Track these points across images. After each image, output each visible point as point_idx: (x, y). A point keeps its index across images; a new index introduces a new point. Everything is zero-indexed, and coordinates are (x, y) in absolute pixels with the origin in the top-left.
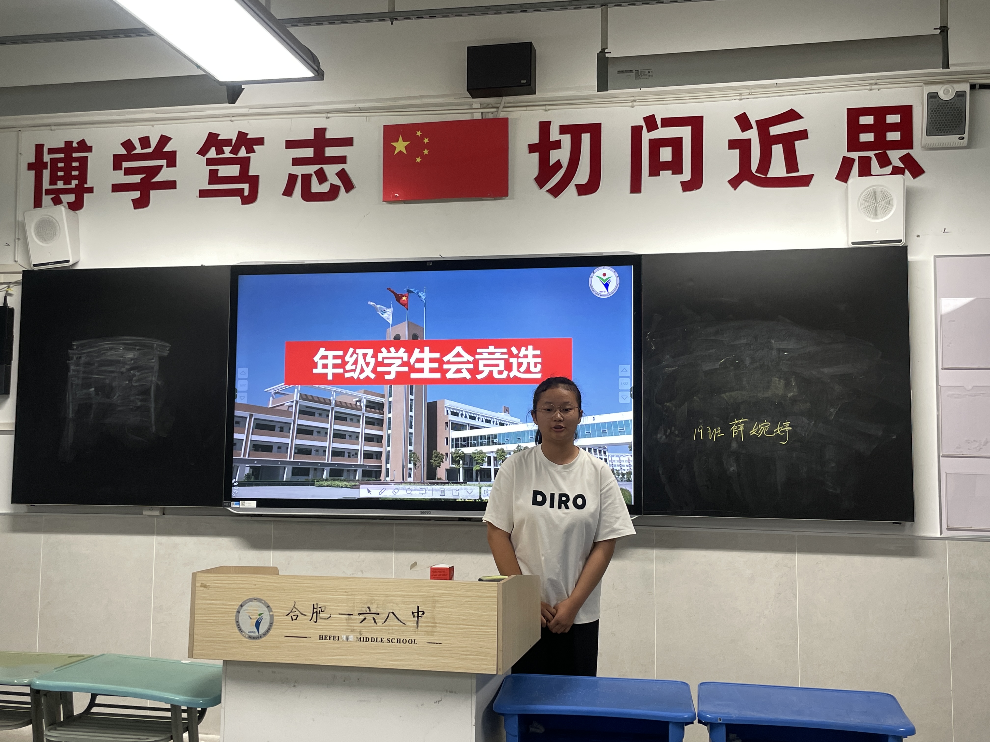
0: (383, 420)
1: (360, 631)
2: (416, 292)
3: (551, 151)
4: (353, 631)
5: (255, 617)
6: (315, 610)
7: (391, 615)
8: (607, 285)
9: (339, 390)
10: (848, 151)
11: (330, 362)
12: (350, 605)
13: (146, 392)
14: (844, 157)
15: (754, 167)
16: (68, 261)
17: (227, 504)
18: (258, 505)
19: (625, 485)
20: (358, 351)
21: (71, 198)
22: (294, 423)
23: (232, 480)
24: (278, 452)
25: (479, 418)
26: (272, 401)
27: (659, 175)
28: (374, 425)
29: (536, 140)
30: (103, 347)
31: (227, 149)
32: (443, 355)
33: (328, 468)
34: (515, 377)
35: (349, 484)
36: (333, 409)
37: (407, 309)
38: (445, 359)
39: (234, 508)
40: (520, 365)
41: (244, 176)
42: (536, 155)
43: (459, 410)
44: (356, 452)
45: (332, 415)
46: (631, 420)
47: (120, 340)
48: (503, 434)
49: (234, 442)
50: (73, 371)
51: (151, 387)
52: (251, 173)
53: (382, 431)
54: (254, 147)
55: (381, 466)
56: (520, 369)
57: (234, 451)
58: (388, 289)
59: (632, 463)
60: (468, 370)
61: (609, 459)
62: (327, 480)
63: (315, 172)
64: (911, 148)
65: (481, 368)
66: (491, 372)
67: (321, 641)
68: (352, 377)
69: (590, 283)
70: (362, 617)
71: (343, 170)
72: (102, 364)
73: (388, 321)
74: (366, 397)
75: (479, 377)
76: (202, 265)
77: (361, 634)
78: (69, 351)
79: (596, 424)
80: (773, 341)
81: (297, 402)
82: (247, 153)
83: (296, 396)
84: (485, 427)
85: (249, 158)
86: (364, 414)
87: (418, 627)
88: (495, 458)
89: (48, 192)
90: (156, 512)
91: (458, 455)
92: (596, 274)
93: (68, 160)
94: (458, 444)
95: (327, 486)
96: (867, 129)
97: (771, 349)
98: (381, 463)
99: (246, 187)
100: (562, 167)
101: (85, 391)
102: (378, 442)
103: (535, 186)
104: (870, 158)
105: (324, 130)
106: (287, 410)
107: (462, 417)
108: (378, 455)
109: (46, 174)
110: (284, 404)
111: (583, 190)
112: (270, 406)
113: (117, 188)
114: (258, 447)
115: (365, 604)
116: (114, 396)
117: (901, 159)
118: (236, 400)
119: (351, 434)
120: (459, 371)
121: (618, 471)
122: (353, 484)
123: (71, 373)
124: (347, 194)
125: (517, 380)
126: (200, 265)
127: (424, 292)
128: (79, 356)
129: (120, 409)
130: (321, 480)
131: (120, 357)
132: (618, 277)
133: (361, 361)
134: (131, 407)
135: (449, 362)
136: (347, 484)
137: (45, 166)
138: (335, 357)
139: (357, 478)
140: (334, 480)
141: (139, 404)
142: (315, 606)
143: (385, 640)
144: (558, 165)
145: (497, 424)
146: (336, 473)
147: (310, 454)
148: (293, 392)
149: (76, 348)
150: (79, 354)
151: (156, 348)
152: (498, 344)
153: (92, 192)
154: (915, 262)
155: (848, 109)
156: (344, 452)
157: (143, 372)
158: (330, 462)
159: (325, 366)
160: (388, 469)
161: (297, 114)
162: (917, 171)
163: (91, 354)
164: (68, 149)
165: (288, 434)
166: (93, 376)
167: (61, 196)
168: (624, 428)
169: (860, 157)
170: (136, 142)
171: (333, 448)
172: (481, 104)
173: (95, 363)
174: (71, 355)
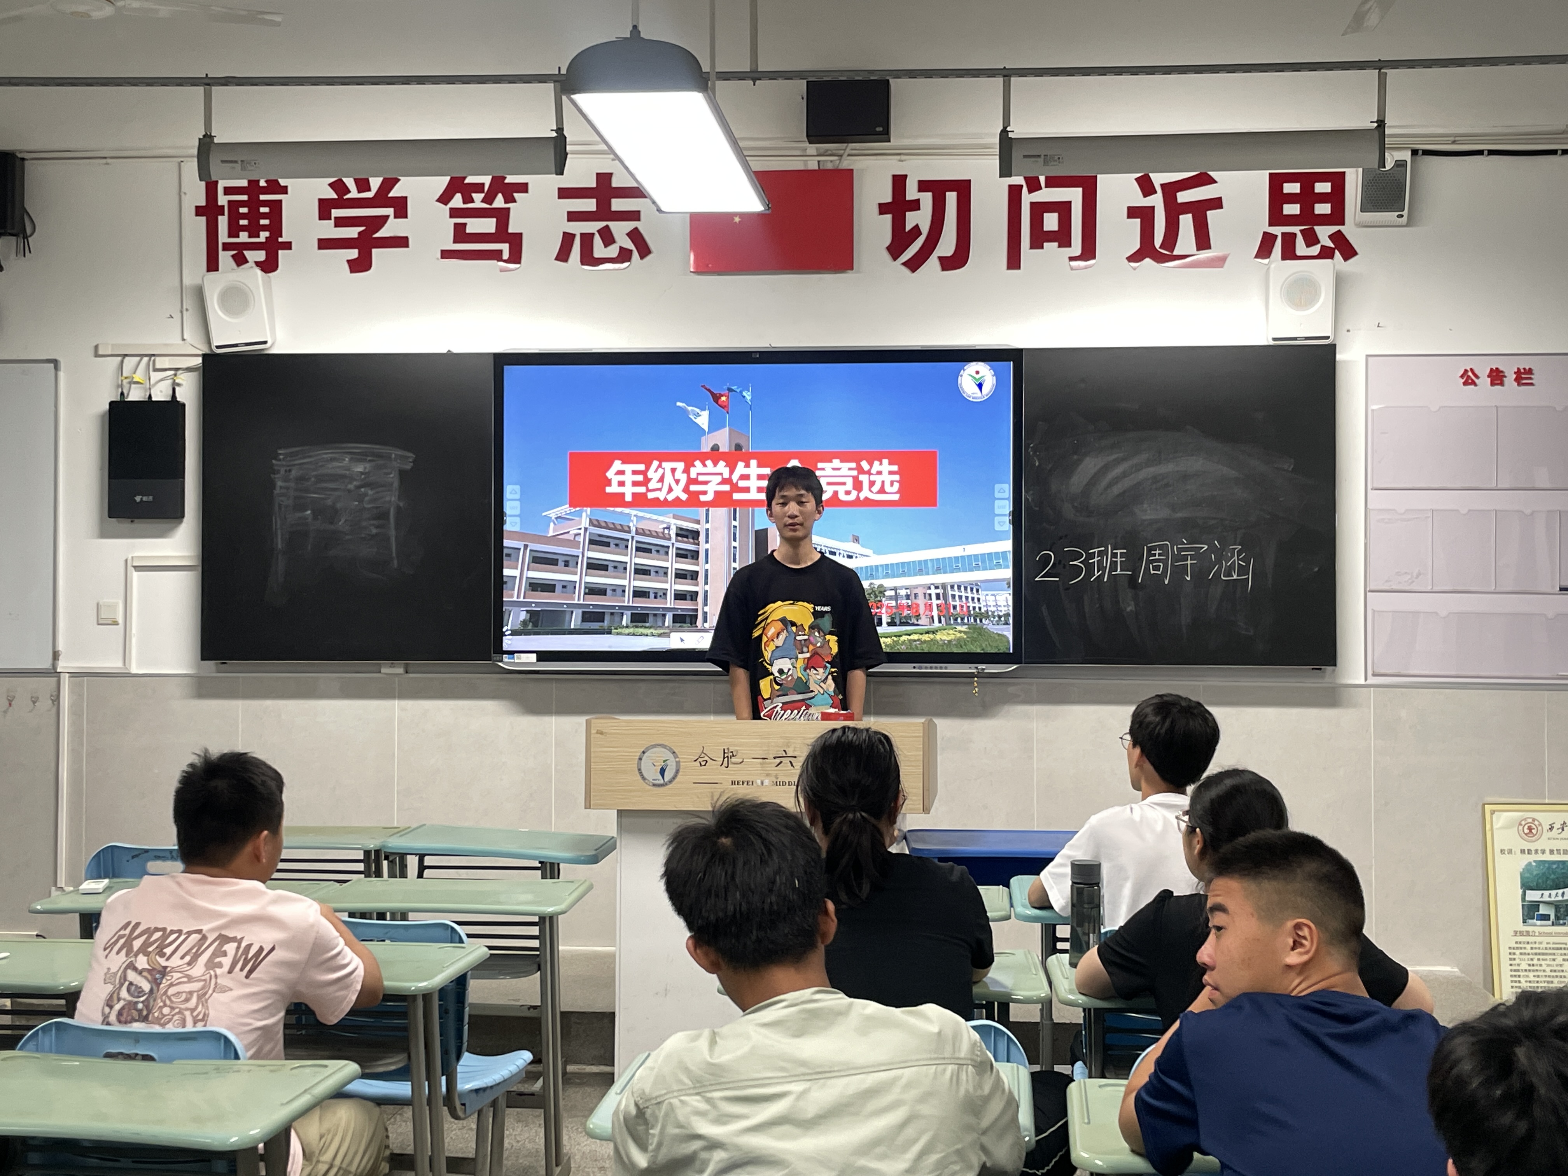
0: (697, 552)
1: (777, 775)
2: (738, 391)
3: (907, 214)
8: (980, 386)
9: (641, 514)
10: (1271, 225)
11: (629, 478)
13: (382, 516)
14: (1265, 233)
15: (1158, 241)
16: (265, 342)
17: (498, 659)
18: (538, 660)
19: (1003, 630)
20: (664, 464)
21: (261, 256)
22: (583, 556)
23: (502, 627)
24: (563, 592)
26: (553, 528)
27: (1042, 248)
28: (687, 558)
30: (319, 457)
31: (478, 197)
33: (629, 613)
34: (866, 498)
35: (656, 631)
36: (633, 538)
37: (728, 413)
39: (506, 663)
40: (872, 484)
41: (502, 233)
42: (889, 217)
44: (665, 591)
45: (632, 545)
46: (1009, 552)
47: (345, 448)
49: (505, 579)
50: (281, 489)
51: (389, 510)
52: (510, 231)
53: (698, 565)
54: (515, 195)
55: (697, 609)
56: (872, 489)
57: (504, 592)
58: (702, 386)
59: (1011, 603)
61: (982, 598)
62: (627, 627)
63: (599, 231)
64: (1343, 224)
66: (836, 493)
67: (733, 786)
68: (658, 499)
69: (959, 382)
70: (778, 761)
71: (636, 229)
72: (320, 479)
73: (703, 426)
74: (675, 524)
76: (449, 351)
77: (777, 778)
78: (274, 461)
79: (968, 556)
81: (586, 529)
82: (506, 202)
83: (585, 522)
86: (675, 544)
89: (227, 247)
90: (398, 669)
92: (967, 372)
93: (254, 204)
95: (628, 635)
96: (1292, 198)
98: (697, 605)
99: (505, 247)
100: (920, 234)
101: (298, 515)
102: (692, 579)
103: (887, 256)
104: (1295, 235)
105: (610, 175)
106: (572, 539)
108: (694, 596)
109: (223, 222)
110: (568, 532)
111: (950, 263)
112: (551, 534)
113: (325, 244)
114: (536, 586)
115: (778, 747)
116: (340, 520)
117: (1330, 237)
118: (504, 527)
119: (657, 569)
121: (993, 612)
122: (662, 631)
123: (277, 491)
124: (642, 261)
125: (868, 502)
126: (445, 351)
127: (749, 391)
128: (288, 468)
129: (348, 537)
130: (620, 628)
131: (346, 470)
132: (994, 375)
133: (669, 479)
134: (363, 536)
136: (654, 632)
137: (220, 210)
138: (635, 472)
139: (666, 624)
140: (637, 627)
141: (374, 531)
142: (726, 751)
144: (916, 231)
146: (640, 618)
147: (605, 595)
148: (581, 516)
149: (283, 459)
150: (288, 466)
151: (395, 460)
152: (845, 457)
153: (290, 248)
154: (1344, 362)
155: (1270, 174)
156: (649, 592)
157: (378, 490)
158: (631, 604)
159: (621, 484)
160: (706, 613)
161: (571, 154)
162: (1349, 252)
163: (305, 466)
164: (253, 188)
165: (575, 570)
166: (309, 495)
167: (245, 252)
168: (1001, 561)
169: (1283, 234)
170: (350, 182)
171: (634, 587)
172: (817, 149)
173: (310, 479)
174: (276, 468)
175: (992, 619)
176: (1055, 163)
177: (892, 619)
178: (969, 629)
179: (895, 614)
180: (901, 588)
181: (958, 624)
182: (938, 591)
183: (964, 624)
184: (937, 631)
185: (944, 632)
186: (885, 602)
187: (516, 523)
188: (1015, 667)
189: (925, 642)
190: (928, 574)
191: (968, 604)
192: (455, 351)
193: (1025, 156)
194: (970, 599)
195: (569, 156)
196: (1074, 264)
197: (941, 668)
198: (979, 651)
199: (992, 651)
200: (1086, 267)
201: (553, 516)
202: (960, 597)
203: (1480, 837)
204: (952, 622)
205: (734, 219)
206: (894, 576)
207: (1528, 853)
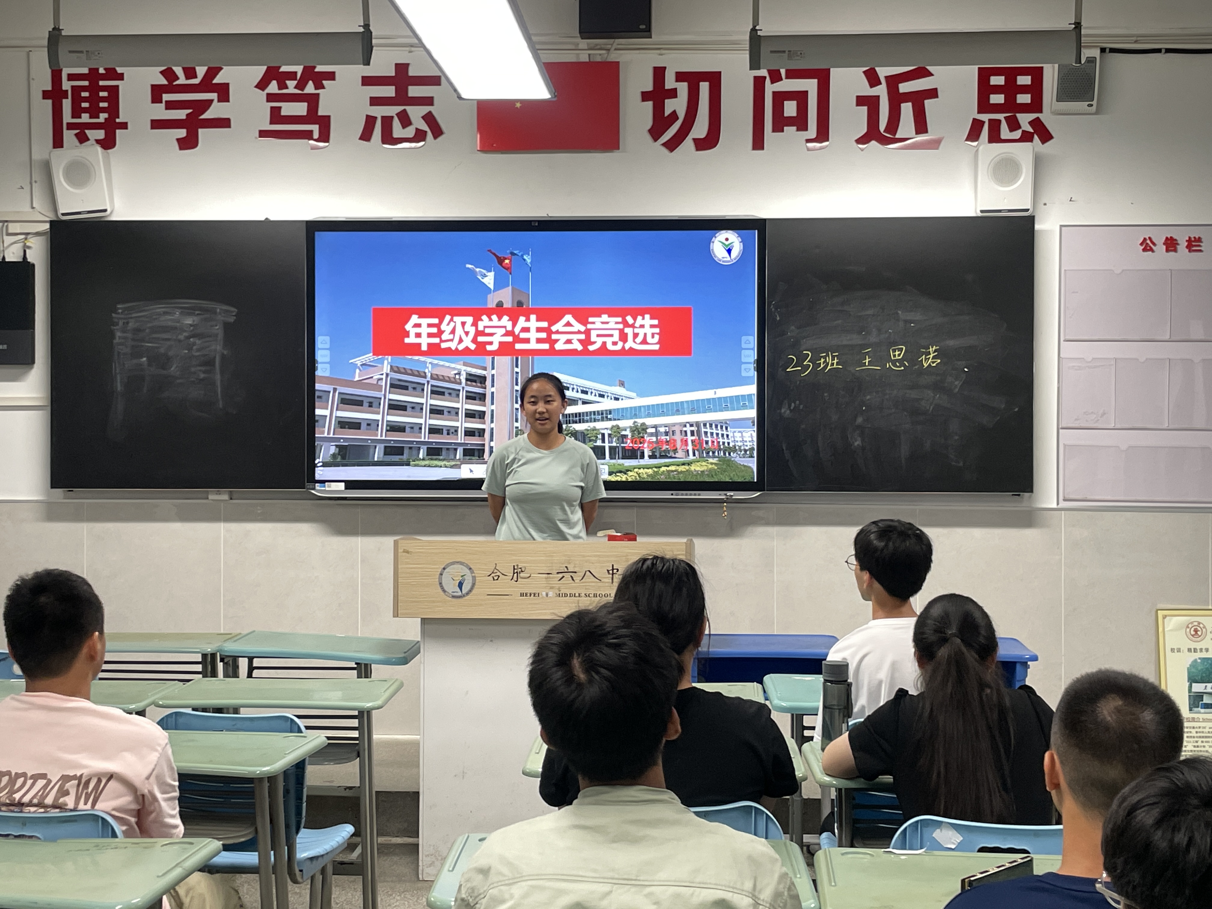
0: (484, 395)
1: (559, 588)
2: (520, 254)
3: (666, 101)
4: (552, 588)
5: (457, 578)
6: (516, 571)
7: (588, 573)
8: (729, 251)
9: (436, 362)
10: (979, 112)
11: (424, 330)
12: (549, 565)
13: (209, 363)
14: (974, 120)
15: (882, 127)
16: (105, 211)
17: (311, 487)
18: (346, 488)
20: (455, 319)
21: (100, 134)
22: (385, 398)
23: (315, 460)
24: (367, 429)
25: (592, 393)
26: (359, 374)
27: (783, 131)
28: (475, 400)
29: (649, 87)
30: (154, 311)
31: (291, 84)
32: (551, 324)
33: (425, 447)
34: (631, 348)
35: (448, 463)
36: (428, 382)
38: (554, 328)
39: (318, 491)
40: (636, 335)
41: (312, 116)
42: (650, 104)
43: (570, 384)
44: (456, 429)
45: (427, 389)
46: (754, 394)
47: (176, 303)
48: (618, 409)
49: (317, 418)
50: (119, 339)
51: (215, 357)
52: (320, 113)
53: (485, 406)
54: (324, 82)
55: (484, 444)
56: (636, 340)
57: (316, 429)
58: (488, 251)
59: (755, 439)
60: (580, 341)
61: (731, 435)
62: (423, 459)
63: (397, 114)
64: (1041, 112)
65: (593, 338)
66: (604, 343)
67: (521, 598)
68: (450, 348)
69: (711, 248)
70: (561, 575)
71: (430, 112)
72: (154, 330)
73: (489, 286)
74: (465, 370)
75: (591, 348)
76: (267, 219)
77: (560, 591)
78: (114, 315)
79: (719, 398)
80: (900, 312)
81: (387, 375)
82: (316, 88)
83: (386, 368)
84: (598, 402)
85: (318, 95)
86: (465, 388)
87: (612, 582)
88: (610, 435)
89: (70, 126)
90: (223, 496)
91: (570, 432)
92: (718, 239)
93: (94, 89)
94: (569, 420)
95: (425, 466)
96: (997, 89)
97: (898, 320)
98: (484, 440)
99: (315, 129)
100: (677, 118)
101: (135, 361)
102: (480, 418)
103: (648, 138)
104: (1000, 121)
105: (407, 65)
106: (375, 383)
107: (573, 391)
108: (481, 432)
109: (67, 104)
110: (372, 377)
111: (703, 144)
112: (357, 378)
113: (157, 124)
114: (343, 424)
115: (562, 564)
116: (172, 367)
117: (1030, 123)
118: (316, 373)
119: (450, 409)
120: (569, 342)
121: (740, 447)
122: (453, 463)
123: (117, 341)
124: (435, 141)
125: (632, 352)
126: (262, 218)
127: (529, 255)
128: (125, 321)
129: (178, 381)
130: (417, 460)
131: (177, 322)
132: (740, 242)
133: (459, 331)
134: (193, 379)
135: (557, 332)
136: (447, 463)
137: (65, 94)
138: (430, 325)
139: (458, 457)
140: (432, 459)
141: (202, 376)
142: (516, 568)
143: (583, 595)
145: (611, 399)
146: (434, 452)
147: (405, 432)
148: (383, 364)
149: (122, 312)
150: (124, 319)
151: (220, 313)
152: (612, 313)
153: (126, 128)
154: (1041, 231)
155: (979, 68)
156: (442, 429)
157: (204, 340)
158: (426, 440)
159: (418, 335)
160: (492, 447)
161: (377, 46)
162: (1046, 136)
163: (141, 319)
164: (93, 75)
165: (378, 410)
166: (143, 344)
167: (87, 131)
168: (747, 403)
169: (990, 120)
170: (179, 71)
171: (429, 425)
172: (588, 44)
173: (144, 330)
174: (116, 320)
175: (739, 453)
176: (798, 58)
177: (653, 452)
178: (720, 461)
179: (655, 448)
180: (661, 426)
181: (710, 457)
182: (692, 428)
183: (714, 457)
184: (692, 463)
185: (698, 464)
186: (647, 438)
187: (326, 369)
188: (759, 493)
189: (682, 472)
190: (684, 414)
191: (718, 440)
192: (272, 218)
193: (772, 52)
194: (720, 436)
195: (374, 48)
196: (810, 145)
197: (695, 495)
198: (727, 480)
199: (739, 480)
200: (821, 148)
201: (359, 363)
202: (712, 434)
203: (1154, 639)
204: (705, 455)
205: (515, 105)
206: (654, 416)
207: (1194, 652)
